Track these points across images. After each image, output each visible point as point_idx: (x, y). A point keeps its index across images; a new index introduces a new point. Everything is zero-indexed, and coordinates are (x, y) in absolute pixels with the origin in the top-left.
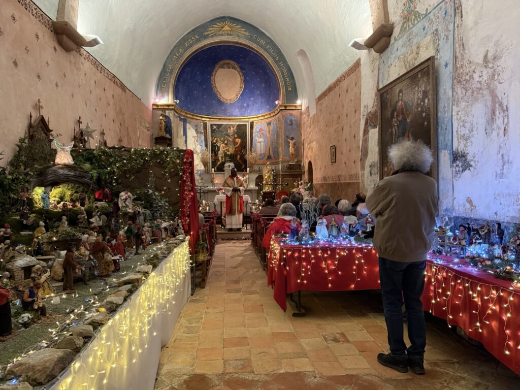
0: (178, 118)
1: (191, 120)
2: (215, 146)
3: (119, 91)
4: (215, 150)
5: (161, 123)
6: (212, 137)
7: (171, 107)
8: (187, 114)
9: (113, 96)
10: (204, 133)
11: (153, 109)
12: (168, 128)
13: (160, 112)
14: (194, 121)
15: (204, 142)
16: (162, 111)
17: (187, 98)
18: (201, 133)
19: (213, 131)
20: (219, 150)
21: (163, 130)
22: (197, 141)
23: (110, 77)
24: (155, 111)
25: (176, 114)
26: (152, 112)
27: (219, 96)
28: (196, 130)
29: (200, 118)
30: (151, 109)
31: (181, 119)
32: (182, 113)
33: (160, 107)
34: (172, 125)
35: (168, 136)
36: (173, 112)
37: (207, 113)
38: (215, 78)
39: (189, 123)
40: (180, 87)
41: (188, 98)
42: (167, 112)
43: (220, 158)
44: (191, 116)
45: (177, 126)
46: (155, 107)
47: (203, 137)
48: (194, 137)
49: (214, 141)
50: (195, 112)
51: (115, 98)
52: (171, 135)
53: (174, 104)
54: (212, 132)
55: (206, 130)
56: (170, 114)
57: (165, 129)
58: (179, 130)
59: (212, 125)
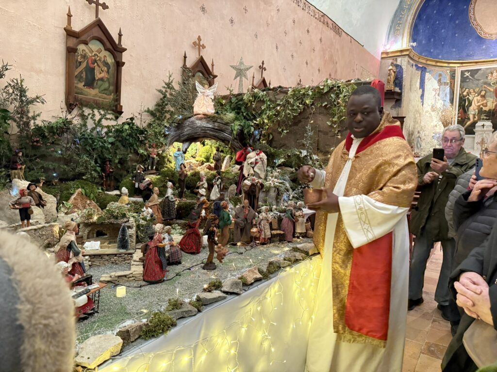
0: (414, 66)
1: (433, 68)
2: (465, 101)
3: (330, 33)
4: (464, 105)
5: (389, 75)
6: (461, 87)
7: (405, 53)
8: (427, 60)
9: (321, 39)
10: (451, 84)
11: (382, 58)
12: (398, 81)
13: (390, 61)
14: (437, 68)
15: (448, 96)
16: (393, 59)
17: (430, 40)
18: (446, 84)
19: (464, 80)
20: (470, 104)
21: (392, 83)
22: (439, 95)
23: (317, 16)
24: (383, 61)
25: (412, 62)
26: (381, 62)
27: (478, 31)
28: (439, 81)
29: (446, 65)
30: (379, 59)
31: (418, 68)
32: (421, 60)
33: (390, 55)
34: (404, 76)
35: (397, 90)
36: (407, 58)
37: (457, 56)
38: (474, 7)
39: (429, 72)
40: (421, 27)
41: (432, 40)
42: (399, 59)
43: (471, 117)
44: (434, 63)
45: (411, 76)
46: (384, 56)
47: (448, 89)
48: (435, 90)
49: (465, 93)
50: (440, 57)
51: (323, 42)
52: (401, 89)
53: (409, 48)
54: (462, 82)
55: (454, 79)
56: (403, 62)
57: (394, 81)
58: (413, 82)
59: (463, 73)
